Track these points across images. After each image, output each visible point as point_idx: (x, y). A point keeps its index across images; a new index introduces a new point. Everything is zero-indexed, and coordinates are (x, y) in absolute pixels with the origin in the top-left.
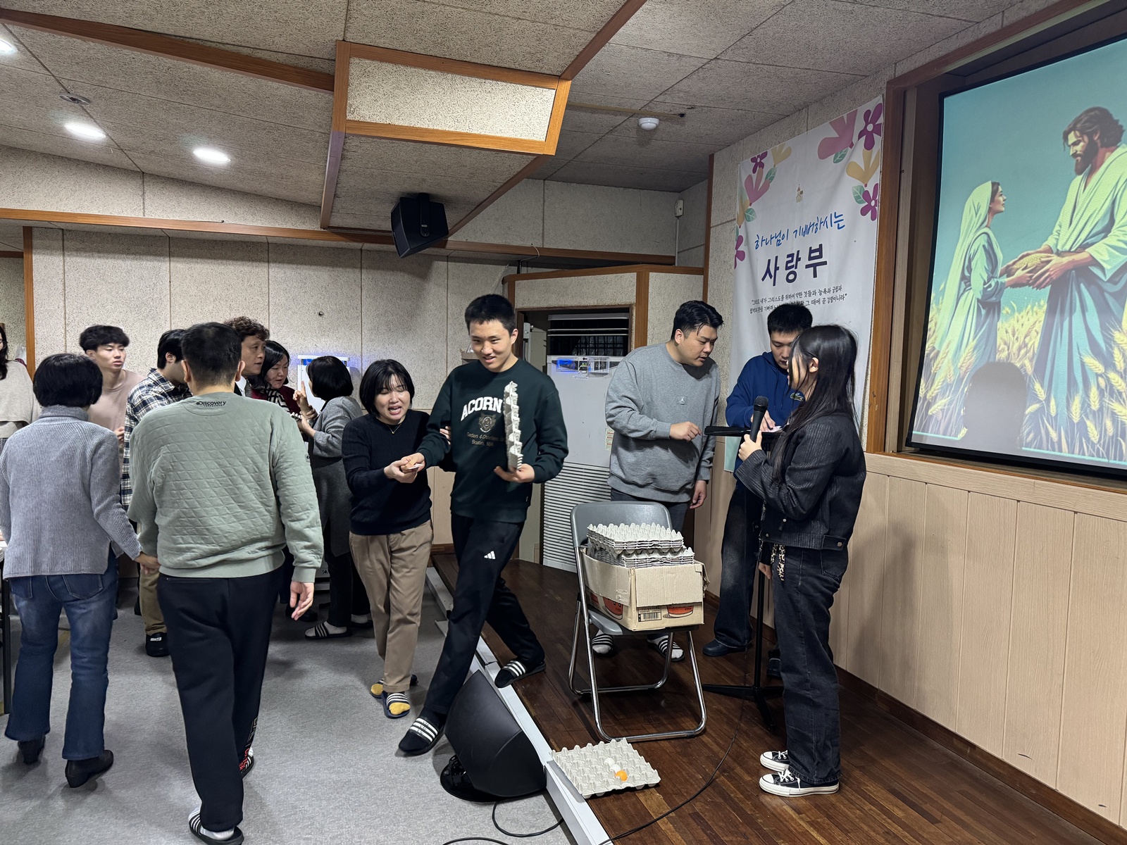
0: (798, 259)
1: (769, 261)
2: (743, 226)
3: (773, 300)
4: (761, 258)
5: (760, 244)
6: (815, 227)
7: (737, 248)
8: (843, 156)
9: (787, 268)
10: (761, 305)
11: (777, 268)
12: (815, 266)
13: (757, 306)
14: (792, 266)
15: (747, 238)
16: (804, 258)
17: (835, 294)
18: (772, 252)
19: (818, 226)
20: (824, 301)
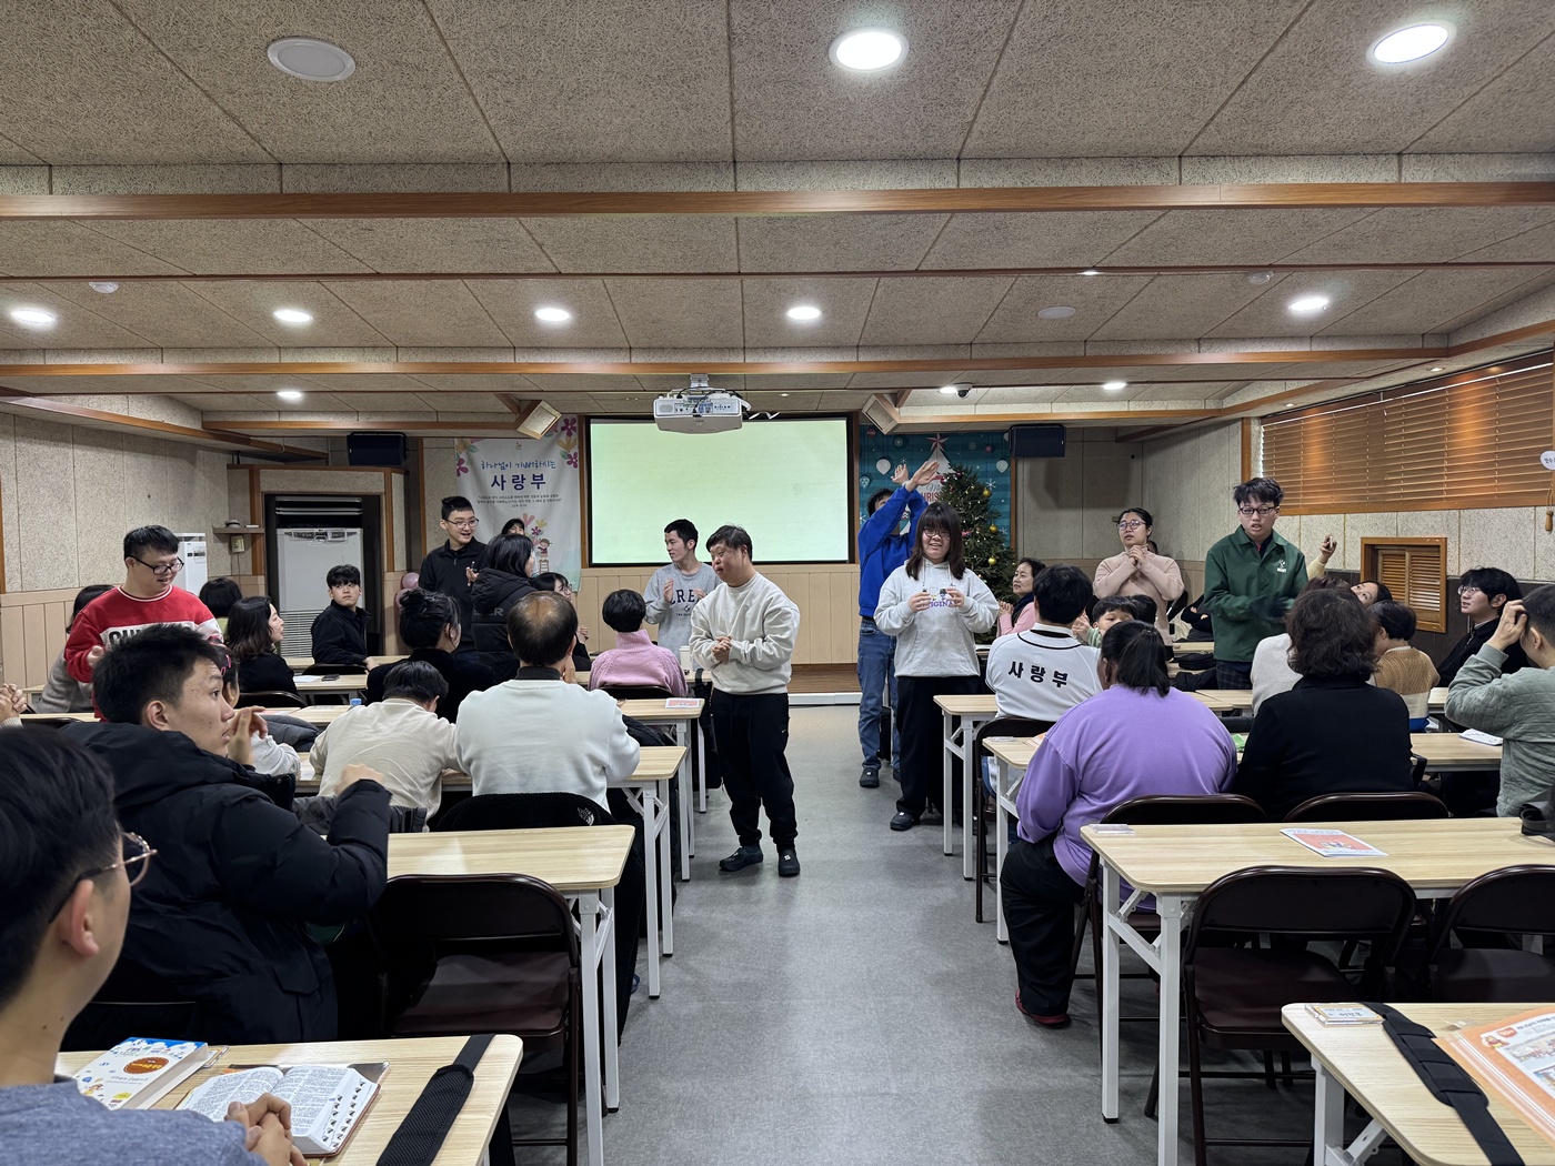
0: (523, 479)
1: (496, 477)
2: (464, 453)
3: (503, 497)
4: (488, 475)
5: (483, 466)
6: (535, 465)
7: (459, 465)
9: (514, 482)
10: (492, 499)
11: (503, 481)
12: (538, 484)
13: (486, 500)
14: (518, 482)
15: (471, 461)
16: (529, 479)
17: (553, 498)
18: (498, 472)
19: (537, 465)
20: (544, 501)
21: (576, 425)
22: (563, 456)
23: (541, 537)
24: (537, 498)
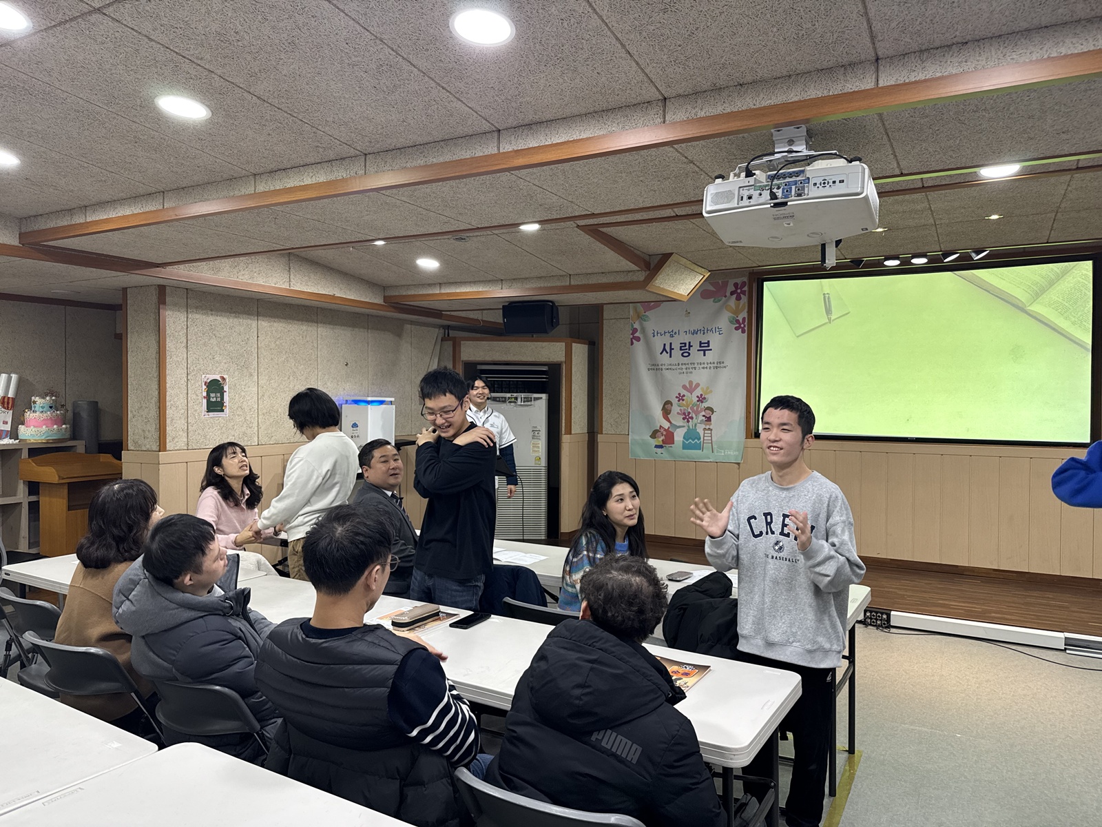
0: (690, 346)
1: (665, 345)
2: (637, 322)
3: (670, 365)
4: (658, 343)
5: (656, 334)
6: (702, 332)
7: (633, 334)
8: (720, 301)
9: (681, 350)
10: (660, 367)
11: (671, 349)
12: (704, 351)
13: (655, 367)
14: (685, 349)
15: (643, 330)
16: (696, 346)
17: (719, 365)
18: (667, 340)
19: (704, 331)
20: (710, 368)
21: (746, 288)
22: (731, 322)
23: (705, 405)
24: (703, 366)
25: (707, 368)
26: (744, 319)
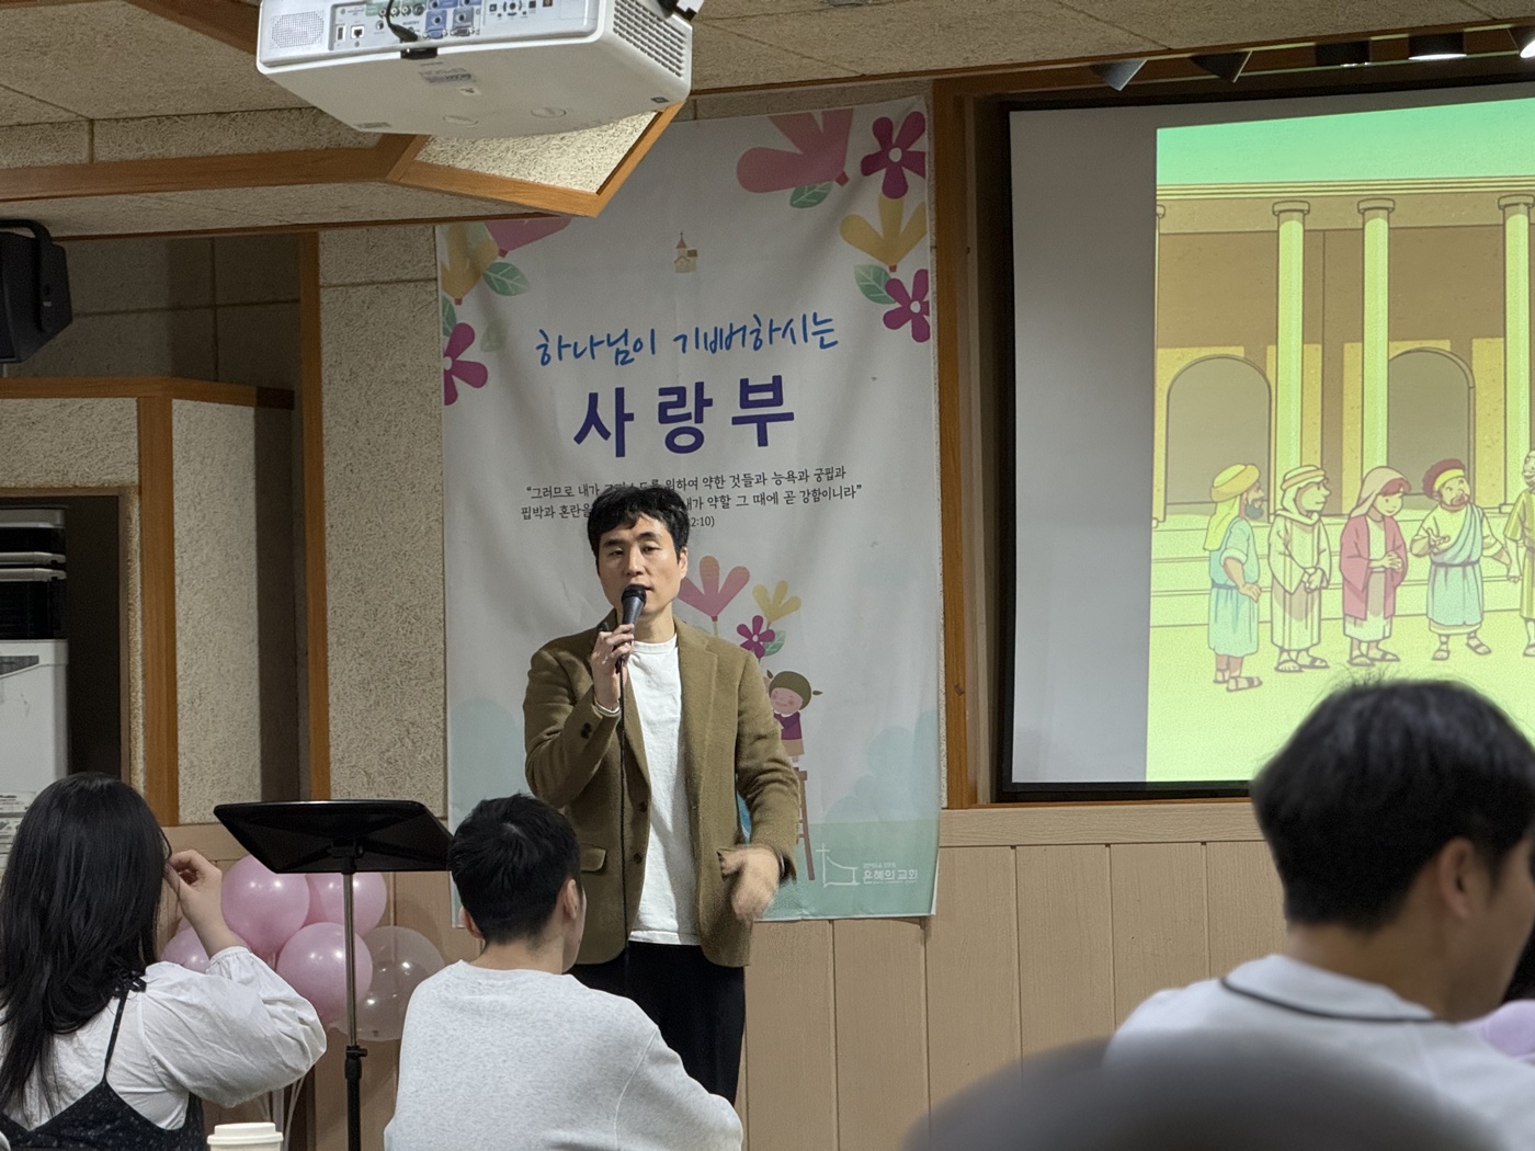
0: (703, 403)
4: (564, 392)
5: (553, 350)
8: (819, 198)
10: (580, 499)
12: (761, 422)
13: (556, 502)
14: (683, 416)
15: (499, 337)
16: (726, 402)
18: (603, 376)
19: (760, 335)
20: (790, 498)
21: (924, 144)
22: (869, 291)
23: (778, 663)
24: (757, 489)
25: (775, 498)
26: (921, 277)
